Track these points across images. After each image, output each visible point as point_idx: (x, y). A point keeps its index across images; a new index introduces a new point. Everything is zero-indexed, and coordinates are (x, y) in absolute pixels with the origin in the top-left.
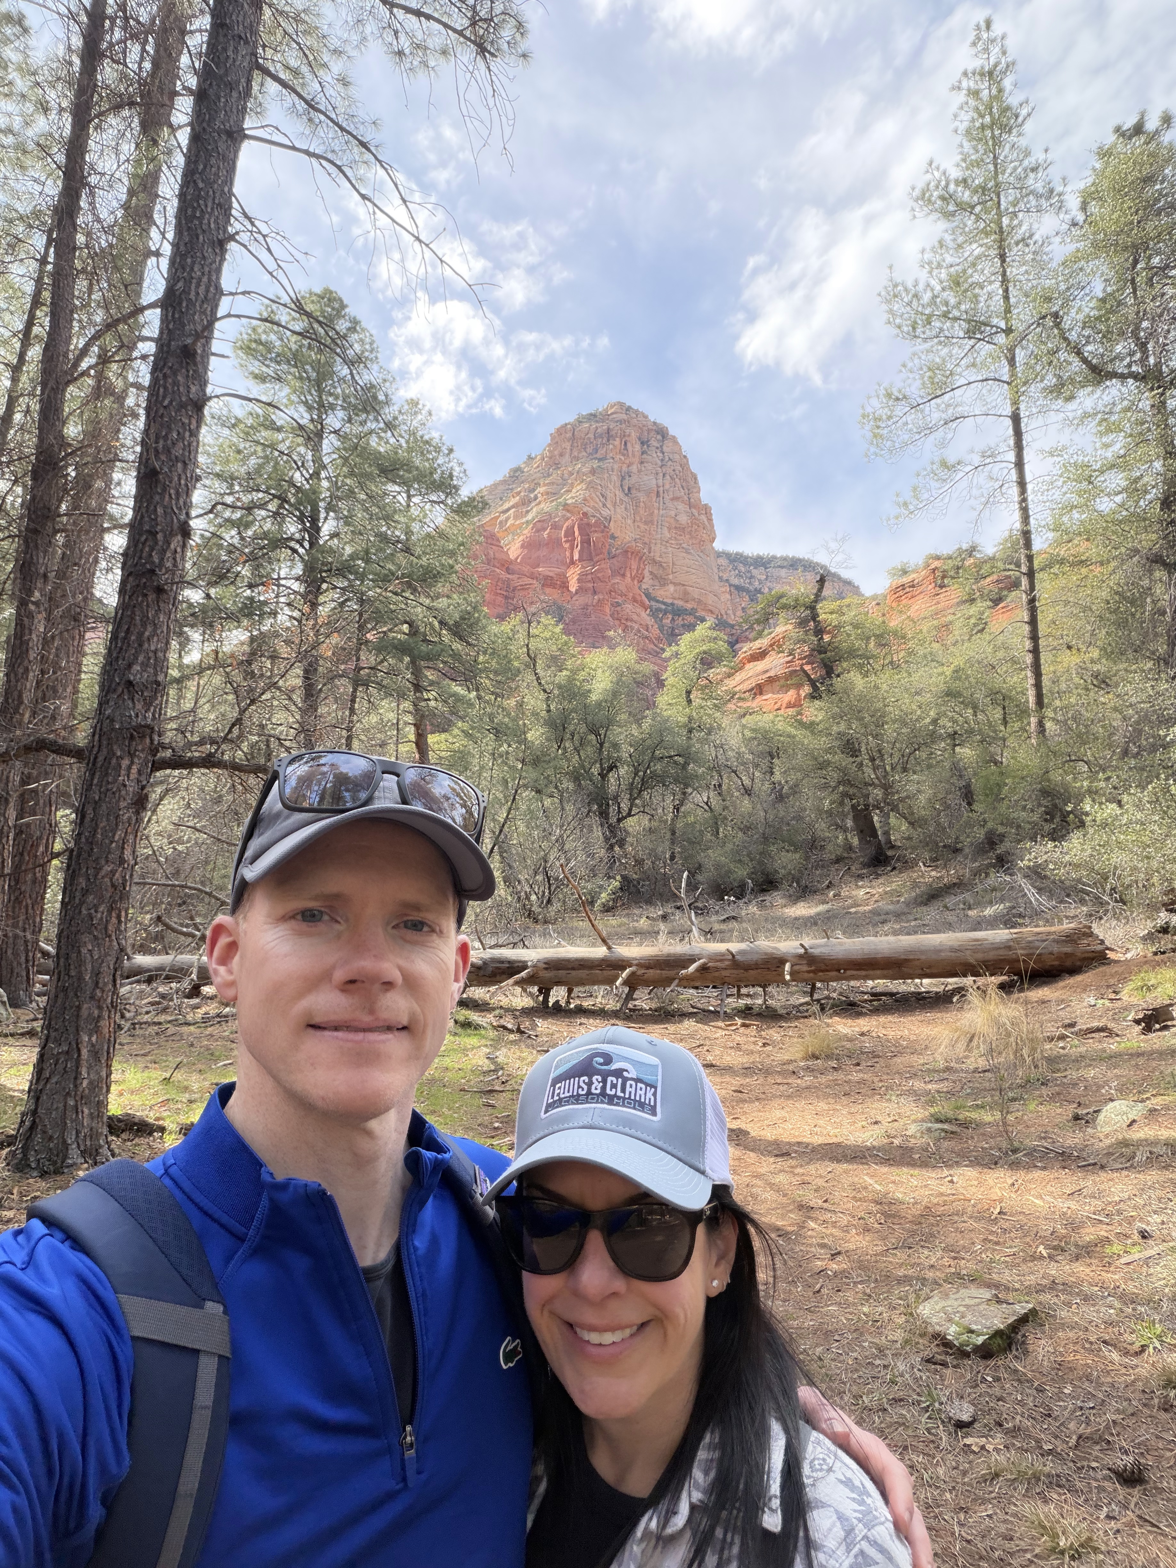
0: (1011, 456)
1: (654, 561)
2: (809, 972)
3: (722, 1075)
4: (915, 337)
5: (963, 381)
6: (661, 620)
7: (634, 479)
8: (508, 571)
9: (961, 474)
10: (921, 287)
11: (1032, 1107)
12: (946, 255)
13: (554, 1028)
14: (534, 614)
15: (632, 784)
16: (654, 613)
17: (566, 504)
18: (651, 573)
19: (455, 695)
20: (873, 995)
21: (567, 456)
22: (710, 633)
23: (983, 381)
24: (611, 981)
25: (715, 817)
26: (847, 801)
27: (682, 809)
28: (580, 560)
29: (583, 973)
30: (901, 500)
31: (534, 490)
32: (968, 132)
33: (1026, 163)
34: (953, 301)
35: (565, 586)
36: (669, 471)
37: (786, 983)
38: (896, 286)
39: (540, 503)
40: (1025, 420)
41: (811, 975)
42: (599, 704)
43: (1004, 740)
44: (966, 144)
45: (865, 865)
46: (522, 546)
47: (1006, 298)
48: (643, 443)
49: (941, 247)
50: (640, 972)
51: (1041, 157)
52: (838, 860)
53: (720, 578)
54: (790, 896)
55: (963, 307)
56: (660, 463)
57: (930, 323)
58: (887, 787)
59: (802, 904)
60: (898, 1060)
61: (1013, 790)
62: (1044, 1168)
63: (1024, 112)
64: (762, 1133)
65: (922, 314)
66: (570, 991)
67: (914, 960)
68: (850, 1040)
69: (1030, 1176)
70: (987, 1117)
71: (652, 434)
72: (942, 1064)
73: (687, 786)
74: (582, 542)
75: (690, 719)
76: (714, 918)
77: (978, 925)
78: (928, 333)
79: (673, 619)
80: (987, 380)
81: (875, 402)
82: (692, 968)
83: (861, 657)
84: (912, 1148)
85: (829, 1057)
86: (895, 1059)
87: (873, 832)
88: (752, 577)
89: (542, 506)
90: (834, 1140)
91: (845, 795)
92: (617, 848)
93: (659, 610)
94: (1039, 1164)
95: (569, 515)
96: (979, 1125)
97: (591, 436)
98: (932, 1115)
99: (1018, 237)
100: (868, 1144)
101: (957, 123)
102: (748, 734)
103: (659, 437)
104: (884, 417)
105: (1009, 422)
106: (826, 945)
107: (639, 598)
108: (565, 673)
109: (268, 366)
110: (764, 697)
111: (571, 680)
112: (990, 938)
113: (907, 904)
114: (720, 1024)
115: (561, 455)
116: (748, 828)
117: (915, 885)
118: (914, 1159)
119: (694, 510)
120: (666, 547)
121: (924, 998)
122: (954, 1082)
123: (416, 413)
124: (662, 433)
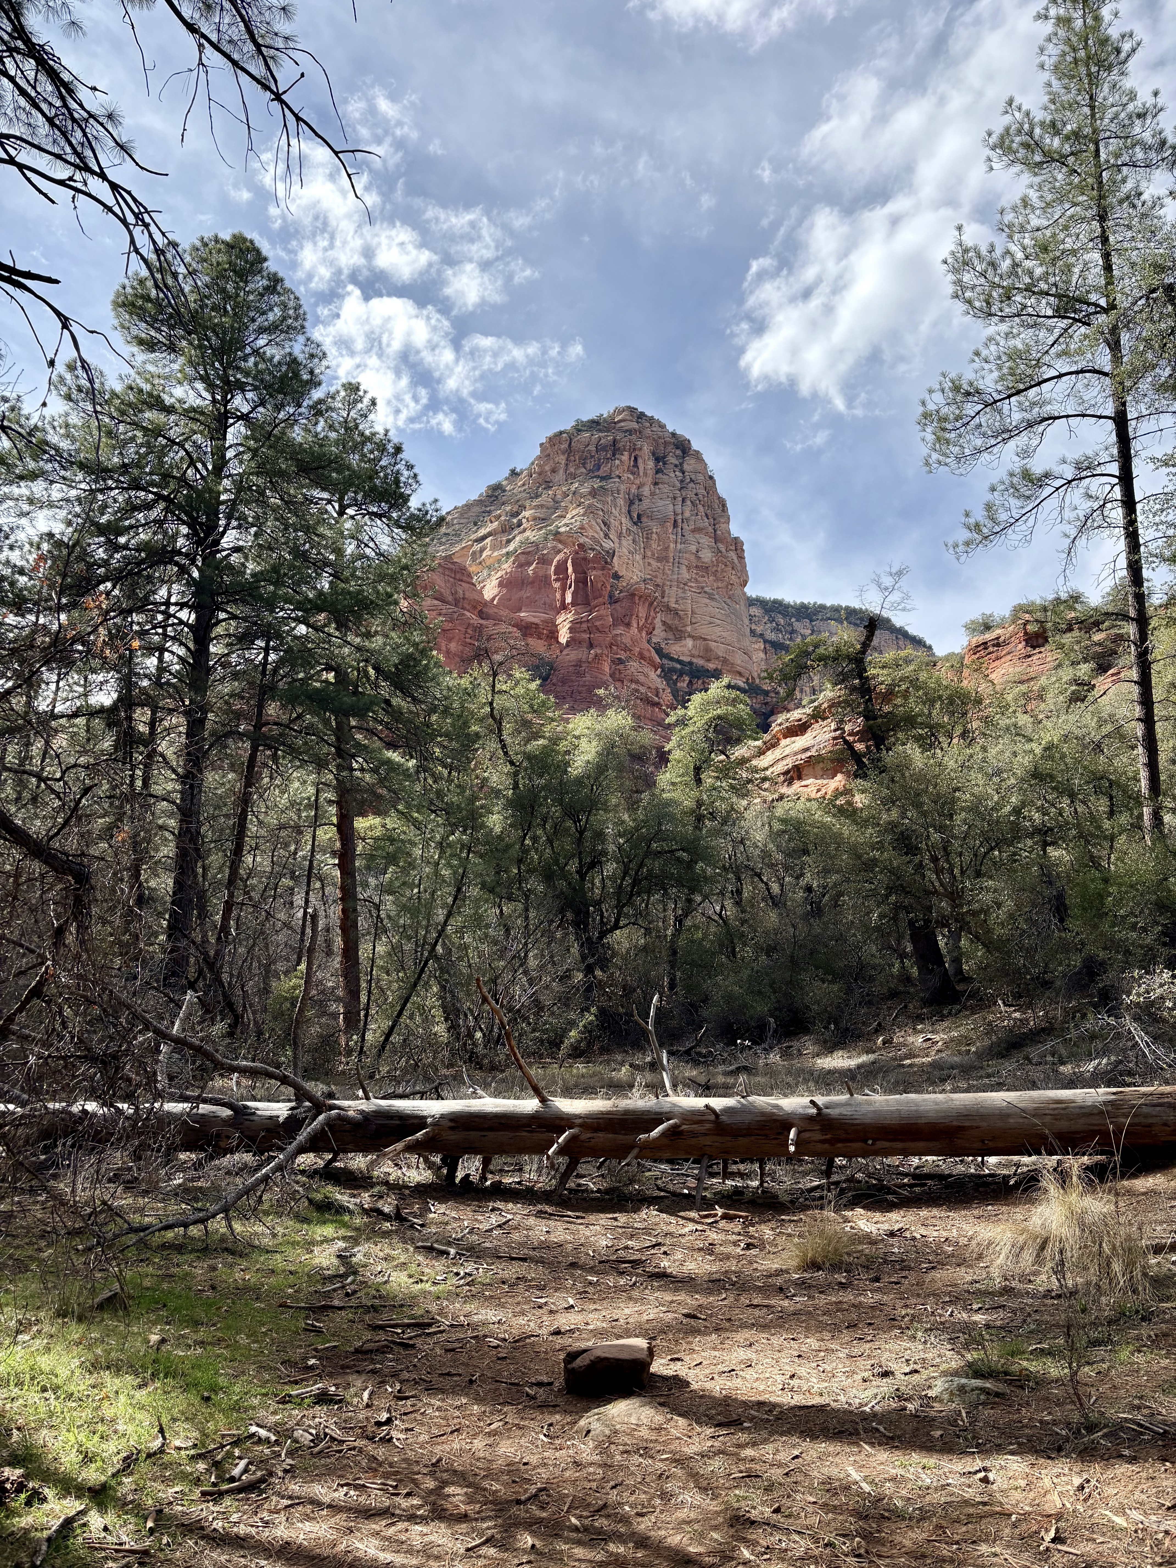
0: (1114, 468)
1: (668, 609)
2: (822, 1142)
3: (676, 1290)
4: (990, 315)
5: (1053, 373)
6: (675, 682)
7: (646, 503)
8: (482, 615)
9: (1048, 490)
10: (998, 252)
11: (1124, 1354)
12: (1031, 216)
13: (454, 1214)
14: (501, 664)
15: (621, 886)
16: (666, 674)
17: (557, 533)
18: (664, 623)
19: (389, 761)
20: (915, 1176)
21: (561, 472)
22: (726, 693)
23: (1077, 373)
24: (542, 1149)
25: (728, 933)
26: (902, 915)
27: (688, 922)
28: (573, 604)
29: (504, 1136)
30: (972, 521)
31: (518, 514)
32: (1056, 68)
33: (1131, 107)
34: (1039, 271)
35: (553, 635)
36: (690, 495)
37: (790, 1158)
38: (966, 251)
39: (524, 531)
40: (1133, 423)
41: (827, 1146)
42: (579, 781)
43: (1112, 841)
44: (1056, 84)
45: (926, 1003)
46: (500, 585)
47: (1108, 268)
48: (657, 460)
49: (1025, 207)
50: (586, 1136)
51: (1150, 101)
52: (893, 994)
53: (752, 632)
54: (825, 1042)
55: (1052, 280)
56: (678, 485)
57: (1009, 298)
58: (955, 896)
59: (840, 1053)
60: (937, 1274)
61: (1118, 902)
62: (1132, 1460)
63: (1126, 47)
64: (709, 1385)
65: (999, 286)
66: (486, 1163)
67: (971, 1127)
68: (873, 1242)
69: (1110, 1474)
70: (1055, 1369)
71: (670, 448)
72: (998, 1282)
73: (692, 890)
74: (577, 581)
75: (700, 803)
76: (721, 1068)
77: (1071, 1084)
78: (1007, 310)
79: (690, 682)
80: (1082, 371)
81: (938, 398)
82: (655, 1133)
83: (923, 725)
84: (934, 1419)
85: (836, 1267)
86: (933, 1273)
87: (938, 958)
88: (793, 632)
89: (528, 533)
90: (817, 1401)
91: (898, 907)
92: (598, 973)
93: (672, 670)
94: (1126, 1452)
95: (560, 546)
96: (1041, 1382)
97: (592, 448)
98: (970, 1365)
99: (1121, 195)
100: (867, 1409)
101: (1043, 58)
102: (777, 826)
103: (678, 452)
104: (952, 417)
105: (1110, 425)
106: (846, 1104)
107: (647, 654)
108: (541, 742)
109: (159, 330)
110: (804, 783)
111: (547, 752)
112: (1079, 1099)
113: (979, 1055)
114: (693, 1214)
115: (554, 471)
116: (774, 949)
117: (990, 1029)
118: (931, 1439)
119: (721, 546)
120: (684, 591)
121: (986, 1184)
122: (1014, 1312)
123: (356, 402)
124: (683, 447)
